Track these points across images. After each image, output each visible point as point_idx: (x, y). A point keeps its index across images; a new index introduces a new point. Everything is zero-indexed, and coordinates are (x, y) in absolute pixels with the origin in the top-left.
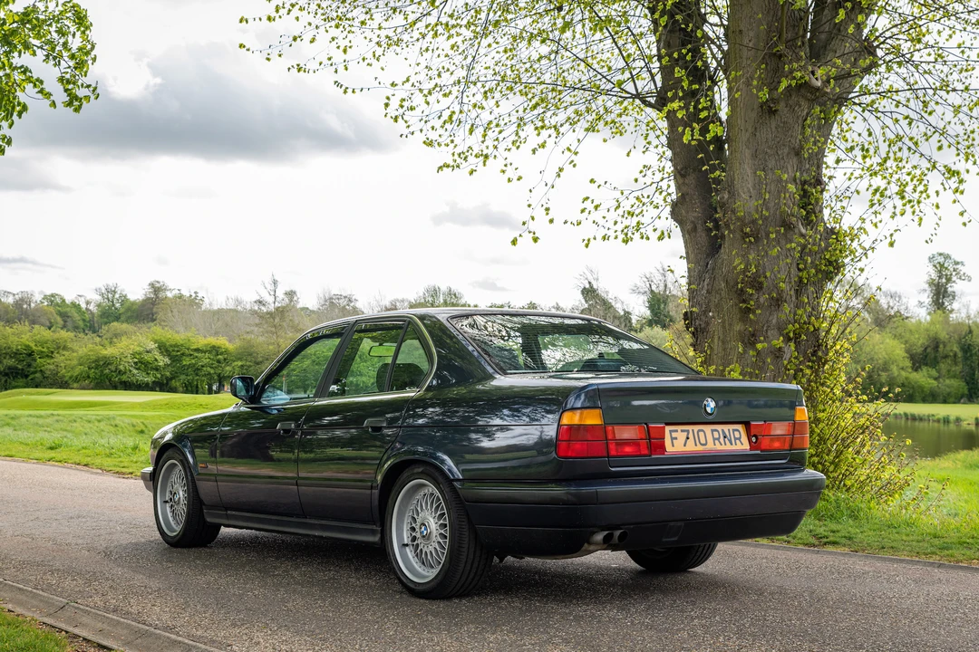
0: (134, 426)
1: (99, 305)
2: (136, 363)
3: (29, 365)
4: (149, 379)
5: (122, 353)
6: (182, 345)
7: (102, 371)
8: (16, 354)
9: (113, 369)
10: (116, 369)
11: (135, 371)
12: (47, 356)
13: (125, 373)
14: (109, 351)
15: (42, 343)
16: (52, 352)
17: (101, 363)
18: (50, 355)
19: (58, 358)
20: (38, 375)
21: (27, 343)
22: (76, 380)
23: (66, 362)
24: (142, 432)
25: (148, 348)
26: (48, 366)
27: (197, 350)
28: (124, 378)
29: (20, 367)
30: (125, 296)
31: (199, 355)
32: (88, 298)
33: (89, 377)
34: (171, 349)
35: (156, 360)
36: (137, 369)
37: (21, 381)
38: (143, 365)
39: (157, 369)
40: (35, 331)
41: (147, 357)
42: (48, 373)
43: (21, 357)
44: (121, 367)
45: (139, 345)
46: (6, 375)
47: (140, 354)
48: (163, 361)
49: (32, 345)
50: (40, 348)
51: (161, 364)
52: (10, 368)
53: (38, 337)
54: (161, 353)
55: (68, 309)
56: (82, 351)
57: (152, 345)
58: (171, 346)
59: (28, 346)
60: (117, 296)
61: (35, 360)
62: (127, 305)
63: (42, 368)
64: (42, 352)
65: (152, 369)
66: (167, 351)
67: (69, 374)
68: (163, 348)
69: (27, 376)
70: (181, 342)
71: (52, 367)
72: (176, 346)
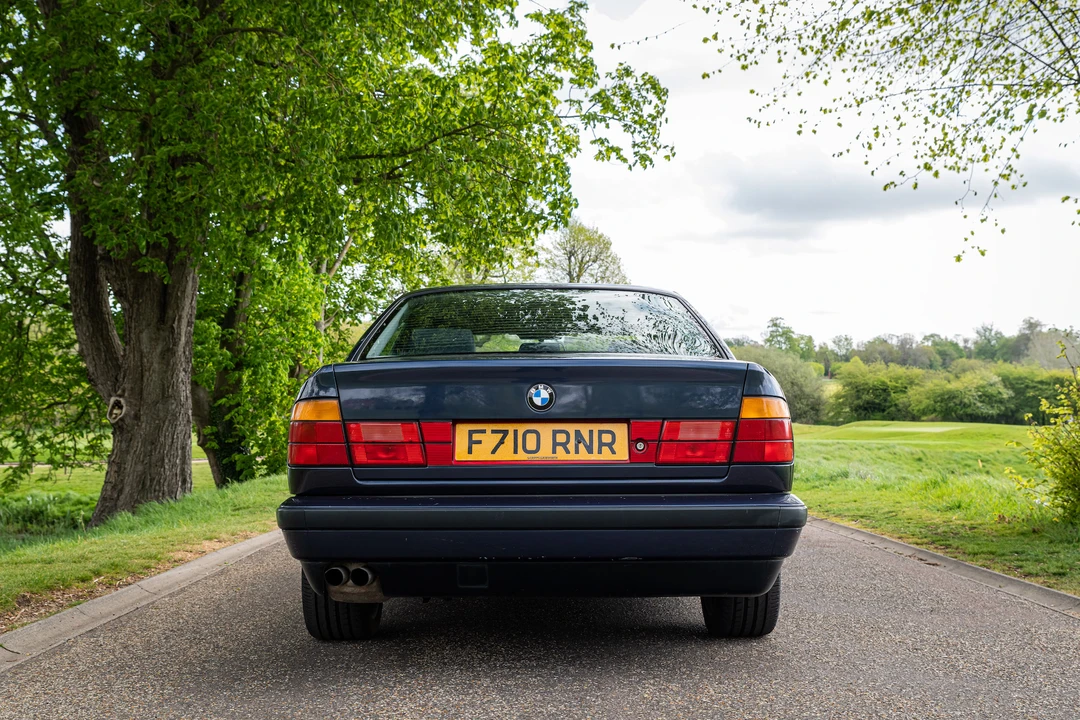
0: (912, 454)
1: (976, 343)
2: (980, 396)
3: (885, 400)
4: (993, 412)
5: (966, 387)
6: (1026, 378)
7: (947, 405)
8: (875, 389)
9: (957, 401)
10: (961, 402)
11: (979, 404)
12: (901, 391)
13: (969, 406)
14: (954, 386)
15: (896, 380)
16: (906, 388)
17: (946, 397)
18: (904, 390)
19: (911, 392)
20: (893, 409)
21: (883, 379)
22: (924, 412)
23: (915, 397)
24: (920, 460)
25: (992, 382)
26: (901, 399)
27: (1041, 382)
28: (969, 411)
29: (877, 401)
30: (1000, 333)
31: (1045, 387)
32: (966, 337)
33: (935, 410)
34: (1014, 382)
35: (1000, 393)
36: (981, 402)
37: (879, 414)
38: (988, 398)
39: (1001, 402)
40: (890, 369)
41: (991, 390)
42: (901, 406)
43: (878, 393)
44: (966, 400)
45: (982, 379)
46: (866, 409)
47: (983, 387)
48: (1007, 394)
49: (887, 381)
50: (894, 384)
51: (1005, 396)
52: (868, 403)
53: (892, 374)
54: (1005, 386)
55: (946, 348)
56: (929, 385)
57: (996, 379)
58: (1015, 379)
59: (883, 383)
60: (993, 333)
61: (890, 395)
62: (1002, 342)
63: (897, 402)
64: (896, 387)
65: (996, 402)
66: (1011, 384)
67: (917, 408)
68: (1007, 381)
69: (884, 411)
70: (1025, 375)
71: (905, 400)
72: (1019, 378)
